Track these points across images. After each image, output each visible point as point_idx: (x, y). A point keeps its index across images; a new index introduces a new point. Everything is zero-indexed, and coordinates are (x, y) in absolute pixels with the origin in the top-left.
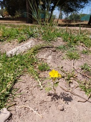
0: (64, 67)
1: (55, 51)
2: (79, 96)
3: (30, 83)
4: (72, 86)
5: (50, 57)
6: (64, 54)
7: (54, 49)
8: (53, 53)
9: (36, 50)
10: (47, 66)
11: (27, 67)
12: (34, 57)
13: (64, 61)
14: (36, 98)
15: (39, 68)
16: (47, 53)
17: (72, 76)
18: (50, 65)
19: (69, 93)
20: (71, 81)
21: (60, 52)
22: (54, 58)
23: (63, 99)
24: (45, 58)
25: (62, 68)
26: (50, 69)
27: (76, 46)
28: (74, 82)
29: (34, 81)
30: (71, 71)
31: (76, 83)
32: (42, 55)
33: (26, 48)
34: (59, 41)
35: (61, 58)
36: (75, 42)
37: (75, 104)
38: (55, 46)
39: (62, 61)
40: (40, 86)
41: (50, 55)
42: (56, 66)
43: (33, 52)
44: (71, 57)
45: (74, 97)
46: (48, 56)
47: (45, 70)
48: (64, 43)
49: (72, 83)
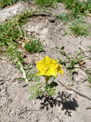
0: (66, 48)
1: (53, 21)
2: (88, 98)
3: (8, 72)
4: (77, 78)
5: (45, 30)
6: (67, 27)
7: (52, 18)
8: (50, 24)
9: (23, 19)
10: (39, 44)
11: (6, 44)
12: (19, 29)
13: (67, 37)
14: (14, 102)
15: (26, 47)
16: (41, 24)
17: (78, 63)
18: (44, 44)
19: (72, 92)
20: (76, 70)
21: (62, 23)
22: (51, 32)
24: (36, 31)
25: (63, 48)
26: (44, 49)
27: (84, 17)
28: (80, 71)
29: (14, 70)
30: (76, 54)
31: (84, 73)
32: (32, 27)
34: (59, 8)
35: (62, 32)
36: (82, 12)
37: (81, 115)
38: (54, 14)
39: (63, 38)
40: (24, 80)
41: (46, 27)
42: (53, 46)
43: (19, 21)
44: (77, 32)
45: (79, 99)
46: (42, 29)
47: (36, 52)
48: (67, 12)
49: (77, 73)
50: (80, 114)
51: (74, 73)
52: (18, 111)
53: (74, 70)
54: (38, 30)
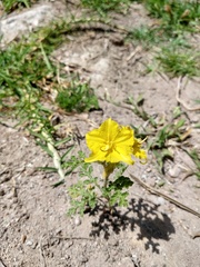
0: (148, 103)
1: (120, 44)
2: (195, 213)
3: (19, 154)
4: (172, 170)
5: (103, 63)
6: (150, 56)
7: (118, 36)
8: (114, 48)
9: (54, 37)
10: (89, 93)
11: (16, 93)
12: (45, 59)
13: (150, 79)
14: (33, 220)
15: (60, 100)
16: (93, 50)
17: (174, 136)
18: (99, 93)
19: (160, 200)
20: (170, 151)
21: (139, 48)
22: (115, 67)
23: (138, 229)
24: (83, 64)
25: (141, 103)
26: (101, 104)
27: (188, 35)
29: (34, 150)
30: (170, 117)
31: (187, 159)
32: (73, 55)
33: (23, 27)
34: (134, 14)
35: (141, 67)
36: (185, 23)
37: (181, 252)
38: (122, 27)
39: (141, 80)
40: (56, 171)
41: (104, 55)
42: (120, 98)
43: (46, 41)
44: (173, 67)
45: (177, 217)
46: (95, 60)
47: (81, 110)
48: (150, 23)
49: (172, 159)
50: (178, 248)
51: (166, 158)
52: (42, 240)
53: (165, 152)
54: (88, 62)
